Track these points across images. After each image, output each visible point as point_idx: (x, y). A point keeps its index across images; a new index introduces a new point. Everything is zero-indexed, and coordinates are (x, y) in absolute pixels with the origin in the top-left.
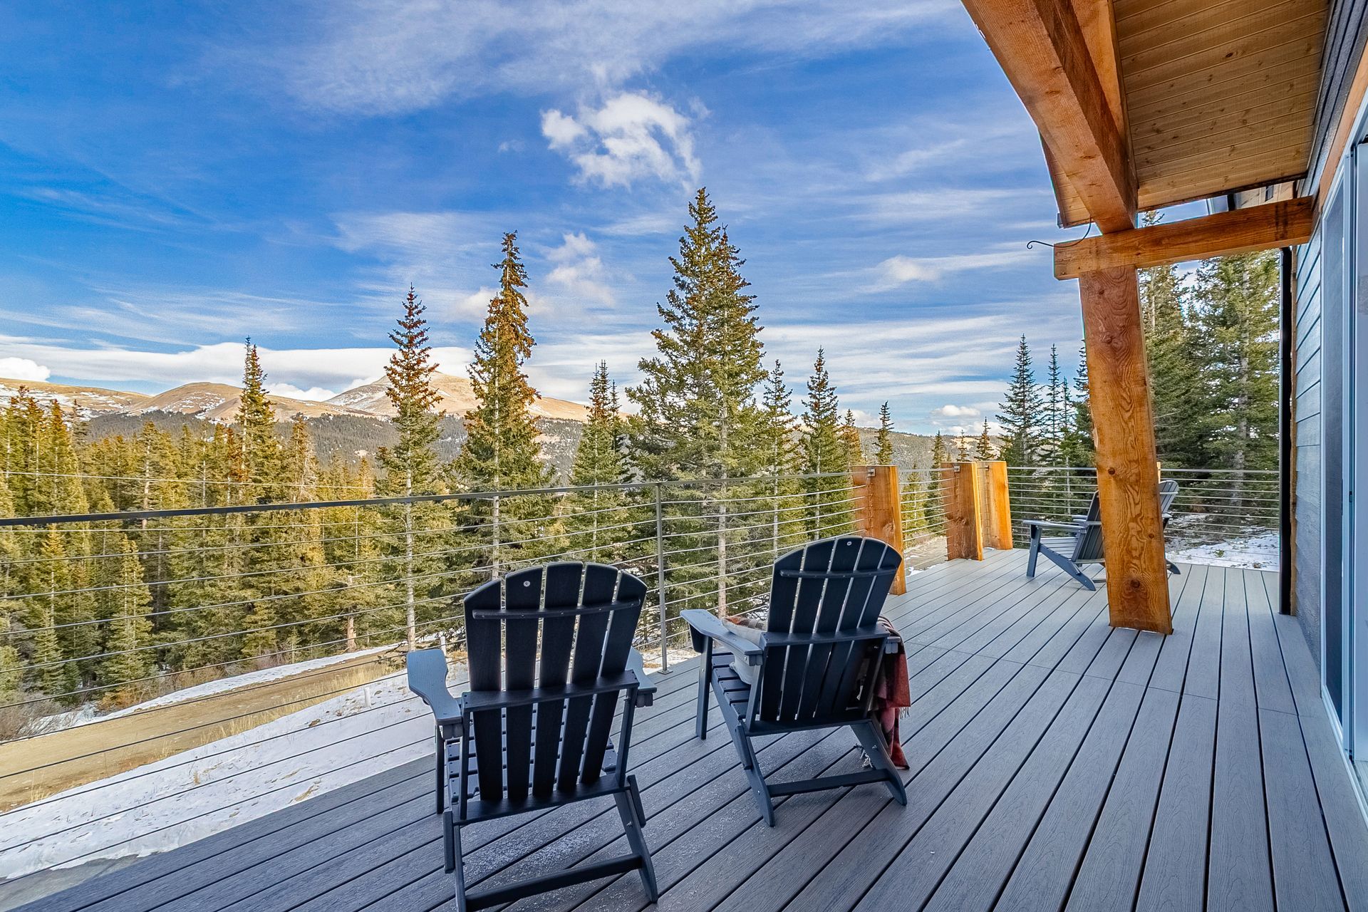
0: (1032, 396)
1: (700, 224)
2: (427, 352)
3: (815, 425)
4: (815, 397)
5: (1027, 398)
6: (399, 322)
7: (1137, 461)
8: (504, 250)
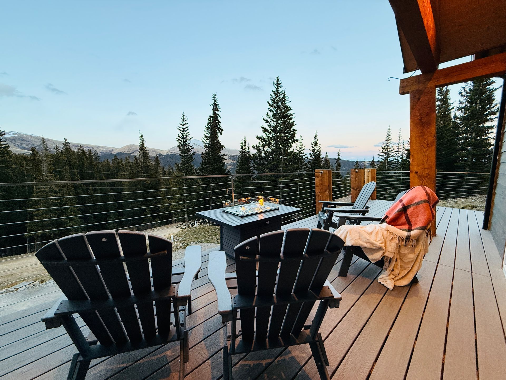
0: (391, 147)
1: (277, 89)
2: (189, 133)
3: (313, 157)
4: (314, 147)
5: (389, 148)
6: (180, 124)
7: (428, 168)
8: (213, 100)
